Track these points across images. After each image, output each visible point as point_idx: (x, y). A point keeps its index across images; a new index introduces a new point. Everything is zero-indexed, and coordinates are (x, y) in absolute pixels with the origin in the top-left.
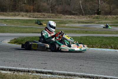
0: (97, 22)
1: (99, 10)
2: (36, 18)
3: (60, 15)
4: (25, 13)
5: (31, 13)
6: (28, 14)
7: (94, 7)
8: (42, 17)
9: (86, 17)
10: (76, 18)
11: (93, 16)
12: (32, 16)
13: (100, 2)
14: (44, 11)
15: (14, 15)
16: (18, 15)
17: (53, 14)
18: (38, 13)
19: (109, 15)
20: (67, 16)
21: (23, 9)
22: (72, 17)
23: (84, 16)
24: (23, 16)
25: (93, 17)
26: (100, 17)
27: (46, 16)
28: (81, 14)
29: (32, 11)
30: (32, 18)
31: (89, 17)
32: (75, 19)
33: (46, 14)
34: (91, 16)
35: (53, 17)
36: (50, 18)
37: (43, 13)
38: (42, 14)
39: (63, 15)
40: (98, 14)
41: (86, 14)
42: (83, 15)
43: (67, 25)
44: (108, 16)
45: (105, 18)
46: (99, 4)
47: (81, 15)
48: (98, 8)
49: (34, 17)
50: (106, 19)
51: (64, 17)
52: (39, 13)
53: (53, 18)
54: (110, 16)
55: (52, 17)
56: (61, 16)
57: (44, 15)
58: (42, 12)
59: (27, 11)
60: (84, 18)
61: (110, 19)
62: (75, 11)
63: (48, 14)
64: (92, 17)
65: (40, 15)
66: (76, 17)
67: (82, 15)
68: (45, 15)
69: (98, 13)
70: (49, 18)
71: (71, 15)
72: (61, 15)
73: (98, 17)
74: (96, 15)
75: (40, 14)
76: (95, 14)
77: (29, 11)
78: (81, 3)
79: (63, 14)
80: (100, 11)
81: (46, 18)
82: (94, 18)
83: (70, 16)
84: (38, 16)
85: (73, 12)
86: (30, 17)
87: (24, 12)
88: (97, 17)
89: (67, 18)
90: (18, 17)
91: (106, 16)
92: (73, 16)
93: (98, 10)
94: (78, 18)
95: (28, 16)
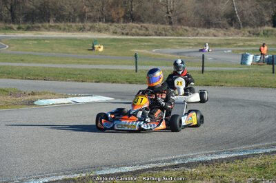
0: (241, 44)
2: (127, 34)
3: (183, 27)
4: (106, 25)
5: (120, 25)
6: (112, 27)
8: (141, 32)
9: (243, 32)
10: (220, 34)
11: (261, 30)
12: (119, 30)
14: (148, 20)
15: (81, 29)
16: (90, 30)
17: (168, 27)
18: (134, 25)
20: (199, 30)
22: (210, 33)
24: (100, 31)
25: (259, 32)
29: (122, 20)
30: (120, 35)
31: (250, 32)
32: (215, 36)
33: (151, 26)
34: (254, 29)
35: (167, 33)
37: (144, 25)
38: (141, 26)
42: (238, 28)
43: (154, 50)
52: (138, 25)
53: (166, 35)
55: (163, 32)
56: (186, 30)
57: (147, 29)
58: (143, 23)
59: (110, 20)
60: (237, 34)
65: (138, 30)
66: (221, 32)
67: (235, 28)
68: (150, 29)
71: (208, 28)
72: (187, 28)
73: (268, 31)
76: (264, 26)
77: (115, 20)
79: (190, 27)
81: (150, 35)
82: (258, 34)
83: (206, 31)
84: (134, 31)
86: (115, 33)
88: (266, 32)
89: (198, 34)
90: (90, 32)
94: (225, 34)
95: (111, 31)
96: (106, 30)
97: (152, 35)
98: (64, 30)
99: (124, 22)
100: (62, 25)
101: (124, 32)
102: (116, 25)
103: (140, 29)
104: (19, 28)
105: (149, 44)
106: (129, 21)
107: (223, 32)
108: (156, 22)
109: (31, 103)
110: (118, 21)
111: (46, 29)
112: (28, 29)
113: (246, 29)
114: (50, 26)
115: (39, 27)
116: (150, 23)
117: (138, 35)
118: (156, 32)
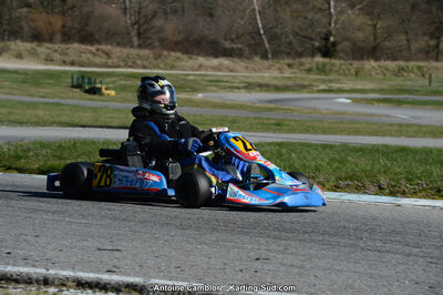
1: (332, 39)
2: (73, 64)
3: (173, 54)
4: (28, 45)
5: (56, 47)
6: (43, 49)
7: (312, 24)
8: (97, 60)
9: (278, 65)
10: (238, 67)
11: (307, 62)
12: (57, 56)
13: (335, 7)
14: (107, 40)
17: (145, 52)
18: (83, 47)
19: (368, 59)
20: (201, 60)
21: (21, 28)
22: (221, 65)
23: (270, 62)
24: (19, 56)
25: (308, 66)
26: (333, 65)
27: (115, 60)
28: (256, 54)
29: (58, 37)
30: (60, 65)
31: (289, 66)
32: (232, 71)
33: (117, 51)
34: (296, 61)
35: (146, 64)
36: (130, 67)
37: (103, 47)
38: (97, 50)
39: (185, 57)
40: (325, 54)
41: (277, 54)
42: (265, 56)
43: (200, 95)
44: (366, 62)
45: (353, 71)
46: (330, 13)
47: (257, 59)
48: (324, 31)
49: (64, 63)
50: (357, 74)
51: (190, 63)
52: (89, 47)
53: (144, 67)
54: (373, 63)
55: (139, 62)
56: (178, 58)
57: (108, 55)
58: (99, 43)
59: (37, 37)
60: (270, 68)
61: (373, 73)
62: (232, 40)
63: (126, 51)
64: (302, 64)
65: (89, 56)
66: (239, 64)
67: (262, 58)
69: (328, 51)
70: (126, 66)
71: (216, 57)
72: (179, 54)
73: (324, 65)
74: (319, 59)
75: (93, 49)
76: (313, 55)
77: (47, 37)
78: (257, 8)
79: (183, 53)
80: (334, 44)
81: (116, 67)
82: (309, 70)
83: (215, 62)
84: (84, 57)
85: (227, 45)
86: (49, 60)
87: (24, 40)
88: (320, 67)
89: (200, 67)
91: (356, 64)
92: (225, 61)
93: (326, 39)
94: (247, 68)
95: (43, 56)
97: (119, 67)
99: (63, 41)
102: (50, 45)
107: (243, 64)
113: (282, 61)
116: (111, 44)
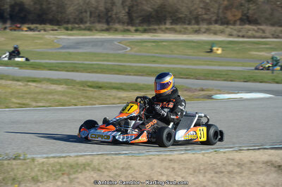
68: (267, 32)
96: (222, 32)
98: (180, 32)
100: (178, 27)
101: (240, 34)
103: (257, 32)
104: (136, 31)
105: (268, 46)
106: (245, 24)
108: (273, 25)
109: (210, 97)
110: (234, 24)
111: (163, 31)
112: (145, 31)
114: (167, 29)
115: (155, 30)
117: (254, 37)
118: (273, 35)
